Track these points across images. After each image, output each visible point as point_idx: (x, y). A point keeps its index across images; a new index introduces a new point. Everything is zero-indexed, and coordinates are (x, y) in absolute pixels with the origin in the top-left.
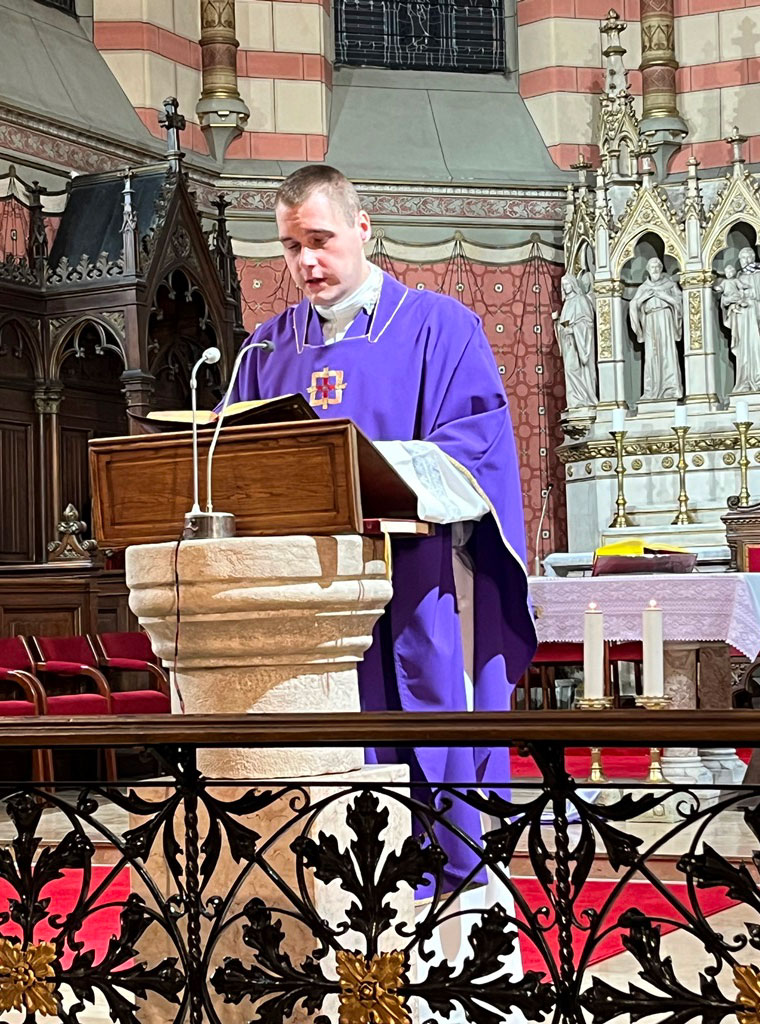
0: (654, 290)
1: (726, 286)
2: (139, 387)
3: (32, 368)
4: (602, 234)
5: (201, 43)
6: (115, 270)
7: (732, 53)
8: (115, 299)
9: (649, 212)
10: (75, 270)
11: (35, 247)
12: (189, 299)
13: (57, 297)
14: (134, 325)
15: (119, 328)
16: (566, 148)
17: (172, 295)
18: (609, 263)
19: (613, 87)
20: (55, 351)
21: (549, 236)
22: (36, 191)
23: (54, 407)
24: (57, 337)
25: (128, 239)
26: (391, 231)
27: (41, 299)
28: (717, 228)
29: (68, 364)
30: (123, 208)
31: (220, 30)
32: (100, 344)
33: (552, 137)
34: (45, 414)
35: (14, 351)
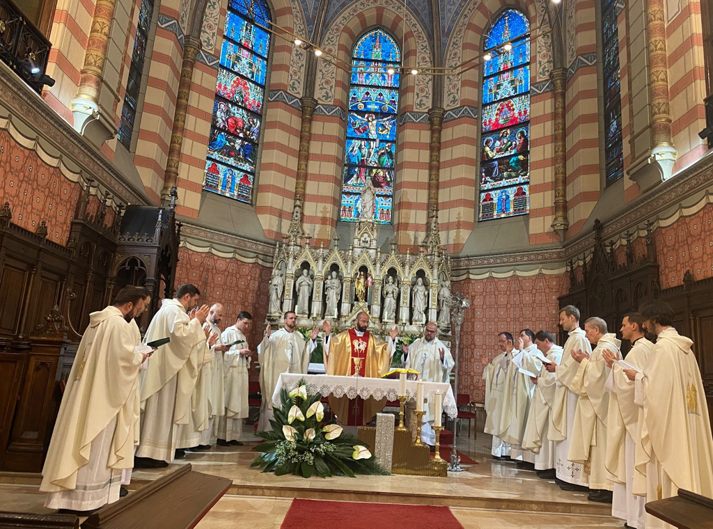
0: (304, 279)
1: (328, 281)
4: (291, 259)
5: (166, 171)
6: (150, 240)
7: (320, 215)
8: (148, 251)
9: (307, 255)
10: (132, 238)
11: (117, 227)
12: (168, 256)
13: (122, 246)
14: (154, 261)
15: (147, 261)
16: (270, 231)
17: (164, 253)
18: (292, 268)
19: (297, 216)
21: (261, 257)
22: (121, 207)
24: (119, 261)
25: (158, 230)
26: (215, 246)
27: (116, 246)
28: (328, 264)
30: (158, 219)
31: (174, 169)
32: (137, 265)
33: (265, 227)
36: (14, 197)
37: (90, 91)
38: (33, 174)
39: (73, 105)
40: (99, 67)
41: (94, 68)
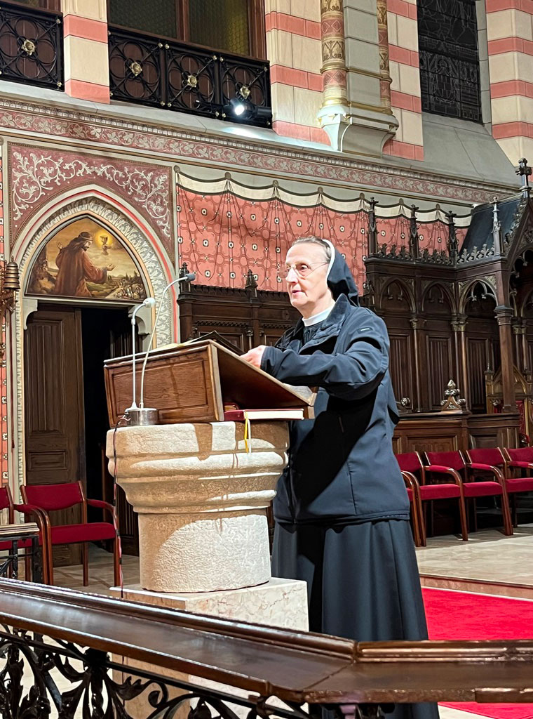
2: (504, 315)
3: (450, 307)
6: (491, 253)
8: (491, 269)
10: (470, 255)
11: (452, 245)
13: (461, 270)
14: (500, 281)
15: (493, 284)
17: (525, 264)
20: (462, 298)
22: (451, 216)
23: (462, 328)
24: (463, 291)
25: (496, 236)
27: (454, 271)
29: (469, 305)
30: (493, 219)
32: (483, 292)
34: (457, 332)
35: (439, 300)
36: (262, 261)
37: (334, 92)
38: (282, 225)
39: (320, 120)
40: (338, 56)
41: (331, 61)
